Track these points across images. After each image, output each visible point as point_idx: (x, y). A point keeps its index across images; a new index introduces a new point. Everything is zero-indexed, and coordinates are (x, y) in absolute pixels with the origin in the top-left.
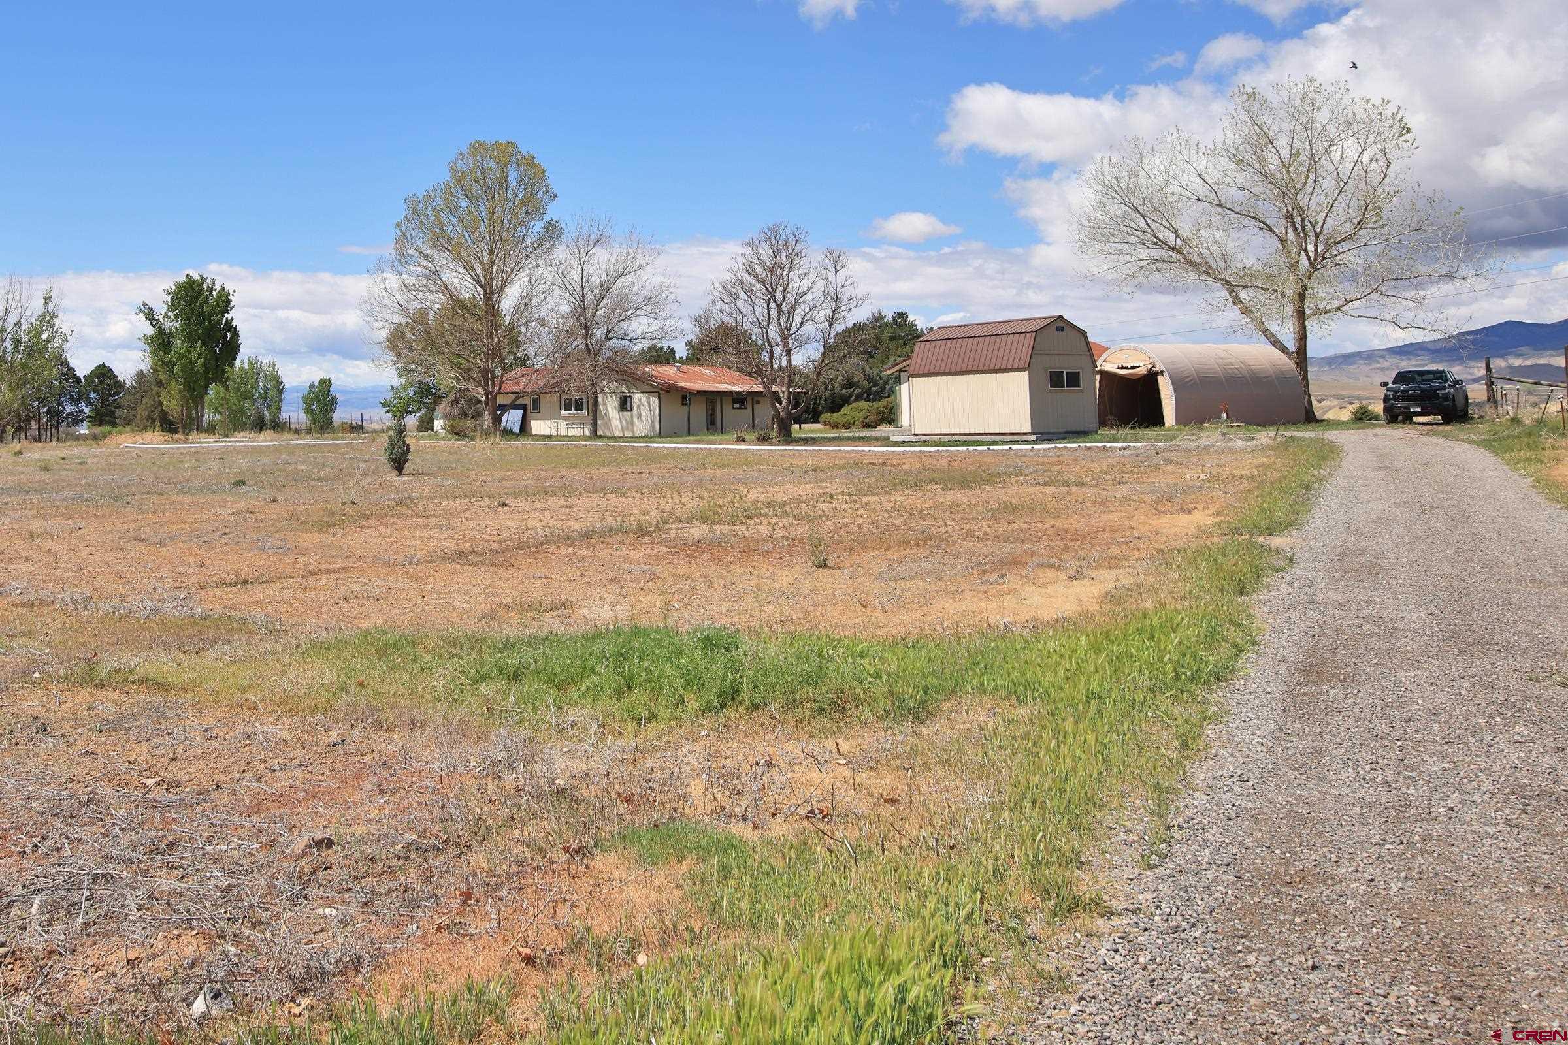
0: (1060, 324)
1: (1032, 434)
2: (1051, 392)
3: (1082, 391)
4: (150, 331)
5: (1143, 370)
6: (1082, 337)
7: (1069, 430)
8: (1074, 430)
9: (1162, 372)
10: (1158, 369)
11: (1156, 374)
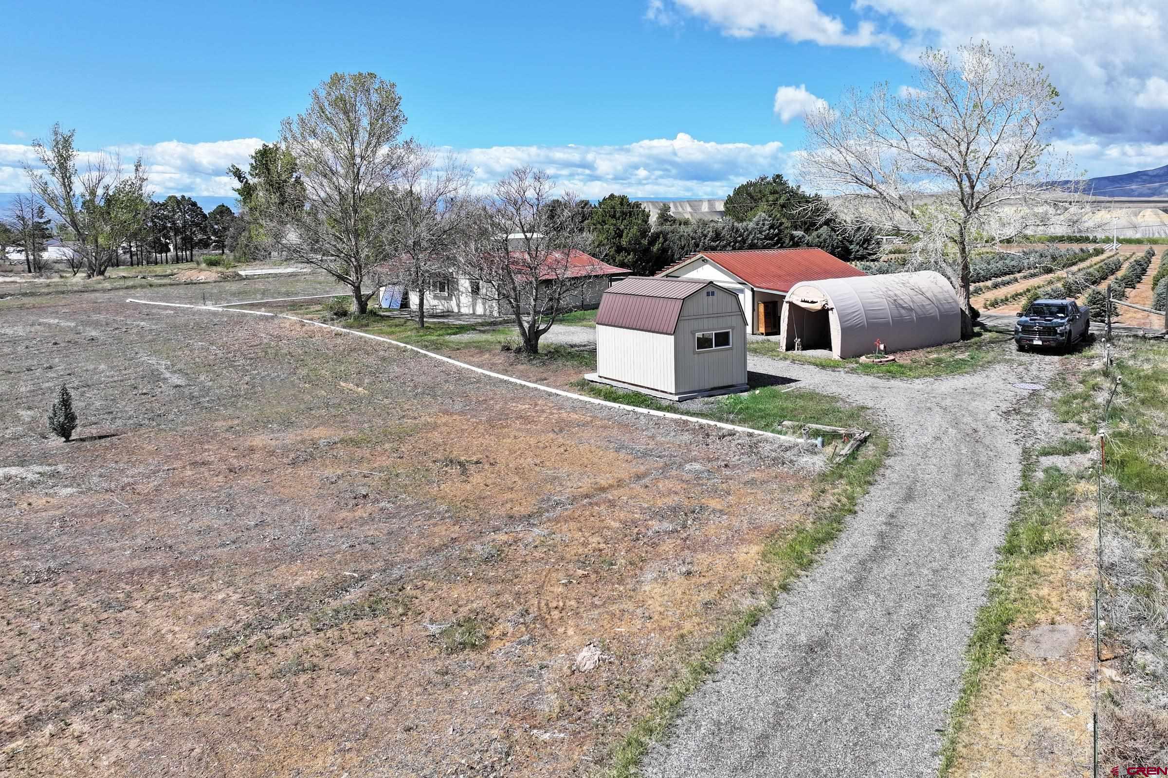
0: (710, 289)
1: (676, 394)
2: (699, 353)
3: (731, 349)
4: (238, 185)
5: (818, 307)
6: (734, 298)
7: (716, 385)
8: (721, 385)
9: (832, 309)
10: (829, 306)
11: (828, 310)
